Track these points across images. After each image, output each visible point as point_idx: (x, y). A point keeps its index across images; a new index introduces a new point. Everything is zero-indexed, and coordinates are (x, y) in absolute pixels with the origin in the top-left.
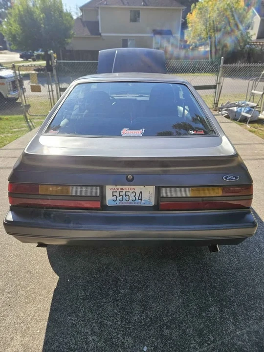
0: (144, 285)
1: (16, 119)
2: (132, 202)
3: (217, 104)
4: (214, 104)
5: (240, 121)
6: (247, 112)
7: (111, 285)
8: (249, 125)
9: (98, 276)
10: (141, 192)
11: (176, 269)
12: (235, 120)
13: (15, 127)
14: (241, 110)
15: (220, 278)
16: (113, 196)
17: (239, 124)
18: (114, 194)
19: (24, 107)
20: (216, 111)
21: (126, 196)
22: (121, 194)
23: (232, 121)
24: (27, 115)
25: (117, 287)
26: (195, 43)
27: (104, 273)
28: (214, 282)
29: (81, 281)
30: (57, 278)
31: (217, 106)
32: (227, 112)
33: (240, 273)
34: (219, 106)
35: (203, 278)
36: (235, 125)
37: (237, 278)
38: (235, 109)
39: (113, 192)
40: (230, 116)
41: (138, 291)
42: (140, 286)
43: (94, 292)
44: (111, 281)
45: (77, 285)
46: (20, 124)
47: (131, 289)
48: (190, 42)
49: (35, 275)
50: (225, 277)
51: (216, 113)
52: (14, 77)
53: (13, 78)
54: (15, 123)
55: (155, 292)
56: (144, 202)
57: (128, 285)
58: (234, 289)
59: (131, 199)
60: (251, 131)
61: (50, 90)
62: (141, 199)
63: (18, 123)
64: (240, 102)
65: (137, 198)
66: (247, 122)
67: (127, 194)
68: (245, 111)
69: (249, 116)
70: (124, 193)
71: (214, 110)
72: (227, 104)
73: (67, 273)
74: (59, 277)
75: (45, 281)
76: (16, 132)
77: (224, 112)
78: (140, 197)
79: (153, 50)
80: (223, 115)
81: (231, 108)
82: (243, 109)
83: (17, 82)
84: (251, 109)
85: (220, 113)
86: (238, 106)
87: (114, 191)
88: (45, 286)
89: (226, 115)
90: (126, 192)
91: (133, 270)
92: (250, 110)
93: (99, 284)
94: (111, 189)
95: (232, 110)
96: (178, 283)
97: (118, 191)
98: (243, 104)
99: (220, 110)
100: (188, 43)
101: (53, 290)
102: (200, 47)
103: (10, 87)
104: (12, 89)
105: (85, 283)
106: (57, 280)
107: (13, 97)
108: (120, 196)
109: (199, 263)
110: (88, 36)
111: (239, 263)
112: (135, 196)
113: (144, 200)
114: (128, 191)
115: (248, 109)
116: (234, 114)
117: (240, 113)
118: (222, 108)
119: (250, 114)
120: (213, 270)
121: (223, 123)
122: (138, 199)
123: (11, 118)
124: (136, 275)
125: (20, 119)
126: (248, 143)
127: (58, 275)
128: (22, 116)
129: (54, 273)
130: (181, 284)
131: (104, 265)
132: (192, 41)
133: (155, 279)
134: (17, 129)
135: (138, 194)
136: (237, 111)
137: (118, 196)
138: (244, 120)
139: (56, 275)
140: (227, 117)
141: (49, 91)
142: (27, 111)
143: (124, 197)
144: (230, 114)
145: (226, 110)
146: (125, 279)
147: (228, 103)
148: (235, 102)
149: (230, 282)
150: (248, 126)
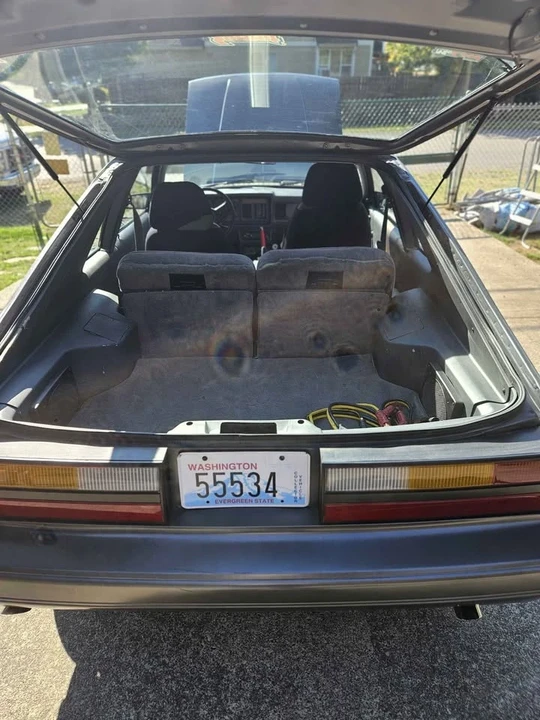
0: (288, 687)
1: (17, 236)
2: (251, 498)
3: (454, 194)
4: (449, 194)
5: (507, 234)
6: (522, 214)
7: (204, 688)
8: (528, 241)
9: (174, 659)
10: (273, 475)
11: (367, 636)
12: (496, 230)
13: (14, 253)
14: (508, 208)
15: (476, 662)
16: (198, 484)
17: (504, 241)
18: (202, 478)
19: (33, 209)
20: (453, 209)
21: (233, 483)
22: (218, 478)
23: (487, 235)
24: (42, 226)
25: (218, 693)
26: (405, 60)
27: (189, 652)
28: (464, 673)
29: (129, 676)
30: (70, 666)
31: (455, 200)
32: (477, 214)
33: (527, 645)
34: (460, 199)
35: (436, 661)
36: (496, 243)
37: (520, 660)
38: (496, 206)
39: (197, 475)
40: (485, 222)
41: (272, 705)
42: (277, 689)
43: (161, 710)
44: (204, 675)
45: (119, 690)
46: (25, 247)
47: (255, 698)
48: (395, 59)
49: (17, 658)
50: (490, 656)
51: (454, 215)
52: (8, 141)
53: (6, 144)
54: (14, 245)
55: (314, 708)
56: (281, 498)
57: (247, 685)
58: (513, 694)
59: (246, 490)
60: (530, 257)
61: (90, 170)
62: (274, 492)
63: (22, 244)
64: (506, 190)
65: (263, 488)
66: (521, 234)
67: (235, 479)
68: (518, 210)
69: (527, 222)
70: (228, 476)
71: (449, 209)
72: (477, 195)
73: (96, 654)
74: (74, 665)
75: (38, 678)
76: (15, 265)
77: (470, 214)
78: (271, 486)
79: (316, 76)
80: (467, 220)
81: (485, 206)
82: (513, 207)
83: (16, 152)
84: (532, 205)
85: (462, 215)
86: (503, 199)
87: (201, 471)
88: (39, 692)
89: (476, 219)
90: (232, 474)
91: (261, 641)
92: (528, 209)
93: (173, 684)
94: (192, 467)
95: (488, 209)
96: (373, 677)
97: (211, 473)
98: (513, 196)
99: (462, 208)
100: (390, 60)
101: (57, 705)
102: (416, 69)
103: (4, 164)
104: (8, 167)
105: (139, 683)
106: (71, 674)
107: (12, 184)
108: (216, 483)
109: (424, 617)
110: (177, 48)
111: (522, 614)
112: (256, 484)
113: (283, 494)
114: (237, 471)
115: (523, 206)
116: (493, 217)
117: (506, 215)
118: (465, 205)
119: (530, 218)
120: (458, 637)
121: (469, 238)
122: (267, 491)
123: (7, 233)
124: (269, 657)
125: (27, 235)
126: (526, 286)
127: (74, 659)
128: (30, 228)
129: (65, 654)
130: (382, 681)
131: (190, 626)
132: (400, 55)
133: (314, 667)
134: (16, 260)
135: (264, 479)
136: (499, 212)
137: (211, 483)
138: (516, 231)
139: (69, 659)
140: (478, 225)
141: (87, 172)
142: (40, 218)
143: (229, 486)
144: (484, 217)
145: (475, 209)
146: (241, 669)
147: (480, 192)
148: (495, 190)
149: (503, 672)
150: (525, 245)
